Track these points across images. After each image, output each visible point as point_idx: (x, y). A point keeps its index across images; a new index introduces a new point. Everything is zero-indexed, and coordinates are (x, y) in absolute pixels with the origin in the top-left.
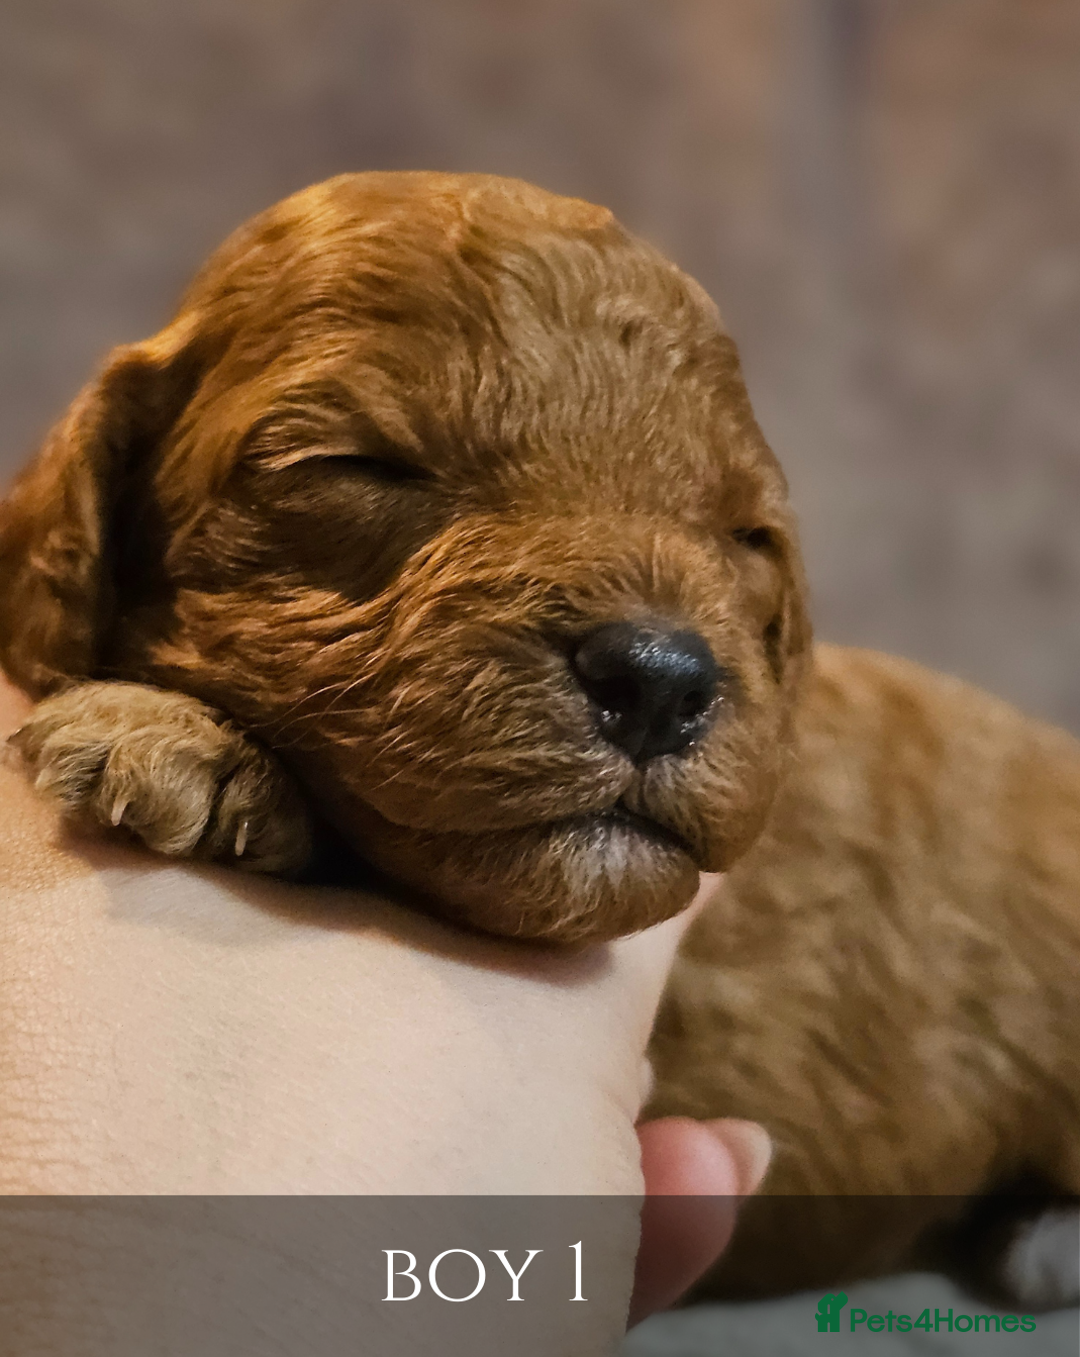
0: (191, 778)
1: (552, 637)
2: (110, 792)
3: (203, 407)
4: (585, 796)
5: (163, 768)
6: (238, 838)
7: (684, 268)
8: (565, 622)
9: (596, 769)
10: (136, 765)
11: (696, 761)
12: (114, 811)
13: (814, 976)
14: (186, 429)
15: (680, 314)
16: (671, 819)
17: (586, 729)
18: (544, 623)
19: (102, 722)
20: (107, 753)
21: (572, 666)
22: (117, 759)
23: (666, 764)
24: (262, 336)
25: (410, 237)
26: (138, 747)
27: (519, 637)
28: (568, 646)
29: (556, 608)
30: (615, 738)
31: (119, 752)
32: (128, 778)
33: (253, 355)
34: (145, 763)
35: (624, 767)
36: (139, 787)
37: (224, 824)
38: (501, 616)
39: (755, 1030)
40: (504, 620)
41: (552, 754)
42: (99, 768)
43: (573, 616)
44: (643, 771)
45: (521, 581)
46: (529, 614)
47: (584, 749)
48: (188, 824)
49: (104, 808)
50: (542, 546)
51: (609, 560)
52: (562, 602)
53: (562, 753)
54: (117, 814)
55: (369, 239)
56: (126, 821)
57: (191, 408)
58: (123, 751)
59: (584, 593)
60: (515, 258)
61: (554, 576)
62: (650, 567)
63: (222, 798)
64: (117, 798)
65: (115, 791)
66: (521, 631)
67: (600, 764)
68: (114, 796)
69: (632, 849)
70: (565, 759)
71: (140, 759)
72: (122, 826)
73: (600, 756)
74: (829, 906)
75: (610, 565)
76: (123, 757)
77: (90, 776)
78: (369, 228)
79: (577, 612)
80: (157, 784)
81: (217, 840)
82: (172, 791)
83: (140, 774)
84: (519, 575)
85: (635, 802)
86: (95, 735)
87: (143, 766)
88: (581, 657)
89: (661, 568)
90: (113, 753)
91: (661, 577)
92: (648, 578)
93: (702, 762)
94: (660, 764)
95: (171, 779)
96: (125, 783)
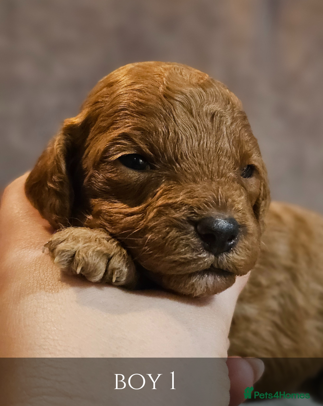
0: (100, 259)
1: (191, 221)
2: (77, 264)
3: (91, 139)
4: (201, 266)
5: (92, 256)
6: (113, 277)
7: (230, 90)
8: (194, 217)
9: (204, 259)
10: (84, 255)
11: (233, 254)
12: (78, 269)
13: (274, 305)
14: (88, 146)
15: (229, 107)
16: (227, 269)
17: (201, 248)
18: (188, 218)
19: (74, 242)
20: (76, 252)
21: (196, 229)
22: (79, 254)
23: (224, 255)
24: (107, 118)
25: (149, 90)
26: (85, 250)
27: (181, 222)
28: (195, 223)
29: (192, 213)
30: (209, 250)
31: (79, 252)
32: (82, 260)
33: (104, 124)
34: (87, 255)
35: (213, 257)
36: (85, 262)
37: (109, 273)
38: (177, 215)
39: (257, 321)
40: (177, 217)
41: (191, 256)
42: (73, 256)
43: (196, 215)
44: (218, 258)
45: (182, 204)
46: (183, 215)
47: (200, 254)
48: (99, 273)
49: (75, 269)
50: (188, 192)
51: (206, 198)
52: (193, 211)
53: (194, 255)
54: (79, 270)
55: (137, 90)
56: (81, 273)
57: (88, 139)
58: (80, 251)
59: (199, 208)
60: (180, 96)
61: (191, 203)
62: (218, 199)
63: (109, 265)
64: (79, 265)
65: (78, 263)
66: (182, 220)
67: (205, 258)
68: (78, 265)
69: (215, 279)
70: (195, 257)
71: (86, 254)
72: (80, 274)
73: (205, 256)
74: (278, 284)
75: (206, 199)
76: (80, 253)
77: (71, 258)
78: (137, 87)
79: (197, 214)
80: (90, 261)
81: (107, 277)
82: (95, 263)
83: (86, 258)
84: (181, 202)
85: (216, 265)
86: (72, 246)
87: (86, 256)
88: (198, 227)
89: (221, 199)
90: (77, 252)
91: (221, 201)
92: (217, 202)
93: (235, 253)
94: (222, 256)
95: (95, 260)
96: (81, 261)
